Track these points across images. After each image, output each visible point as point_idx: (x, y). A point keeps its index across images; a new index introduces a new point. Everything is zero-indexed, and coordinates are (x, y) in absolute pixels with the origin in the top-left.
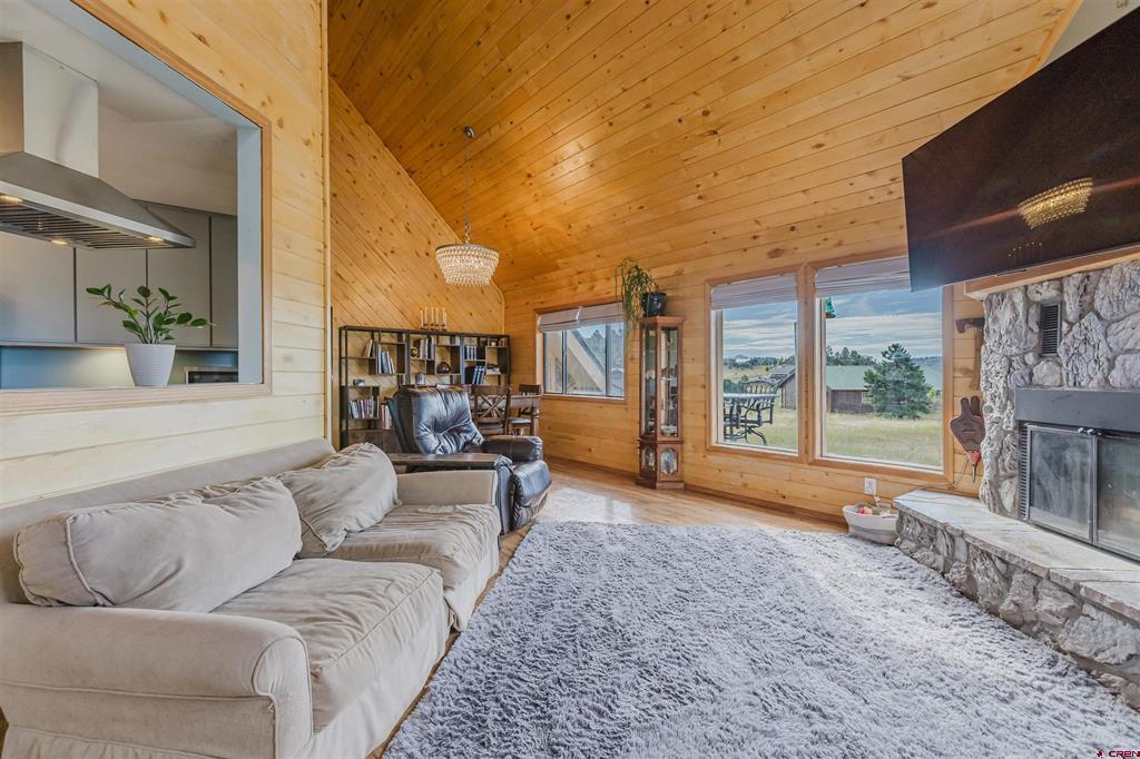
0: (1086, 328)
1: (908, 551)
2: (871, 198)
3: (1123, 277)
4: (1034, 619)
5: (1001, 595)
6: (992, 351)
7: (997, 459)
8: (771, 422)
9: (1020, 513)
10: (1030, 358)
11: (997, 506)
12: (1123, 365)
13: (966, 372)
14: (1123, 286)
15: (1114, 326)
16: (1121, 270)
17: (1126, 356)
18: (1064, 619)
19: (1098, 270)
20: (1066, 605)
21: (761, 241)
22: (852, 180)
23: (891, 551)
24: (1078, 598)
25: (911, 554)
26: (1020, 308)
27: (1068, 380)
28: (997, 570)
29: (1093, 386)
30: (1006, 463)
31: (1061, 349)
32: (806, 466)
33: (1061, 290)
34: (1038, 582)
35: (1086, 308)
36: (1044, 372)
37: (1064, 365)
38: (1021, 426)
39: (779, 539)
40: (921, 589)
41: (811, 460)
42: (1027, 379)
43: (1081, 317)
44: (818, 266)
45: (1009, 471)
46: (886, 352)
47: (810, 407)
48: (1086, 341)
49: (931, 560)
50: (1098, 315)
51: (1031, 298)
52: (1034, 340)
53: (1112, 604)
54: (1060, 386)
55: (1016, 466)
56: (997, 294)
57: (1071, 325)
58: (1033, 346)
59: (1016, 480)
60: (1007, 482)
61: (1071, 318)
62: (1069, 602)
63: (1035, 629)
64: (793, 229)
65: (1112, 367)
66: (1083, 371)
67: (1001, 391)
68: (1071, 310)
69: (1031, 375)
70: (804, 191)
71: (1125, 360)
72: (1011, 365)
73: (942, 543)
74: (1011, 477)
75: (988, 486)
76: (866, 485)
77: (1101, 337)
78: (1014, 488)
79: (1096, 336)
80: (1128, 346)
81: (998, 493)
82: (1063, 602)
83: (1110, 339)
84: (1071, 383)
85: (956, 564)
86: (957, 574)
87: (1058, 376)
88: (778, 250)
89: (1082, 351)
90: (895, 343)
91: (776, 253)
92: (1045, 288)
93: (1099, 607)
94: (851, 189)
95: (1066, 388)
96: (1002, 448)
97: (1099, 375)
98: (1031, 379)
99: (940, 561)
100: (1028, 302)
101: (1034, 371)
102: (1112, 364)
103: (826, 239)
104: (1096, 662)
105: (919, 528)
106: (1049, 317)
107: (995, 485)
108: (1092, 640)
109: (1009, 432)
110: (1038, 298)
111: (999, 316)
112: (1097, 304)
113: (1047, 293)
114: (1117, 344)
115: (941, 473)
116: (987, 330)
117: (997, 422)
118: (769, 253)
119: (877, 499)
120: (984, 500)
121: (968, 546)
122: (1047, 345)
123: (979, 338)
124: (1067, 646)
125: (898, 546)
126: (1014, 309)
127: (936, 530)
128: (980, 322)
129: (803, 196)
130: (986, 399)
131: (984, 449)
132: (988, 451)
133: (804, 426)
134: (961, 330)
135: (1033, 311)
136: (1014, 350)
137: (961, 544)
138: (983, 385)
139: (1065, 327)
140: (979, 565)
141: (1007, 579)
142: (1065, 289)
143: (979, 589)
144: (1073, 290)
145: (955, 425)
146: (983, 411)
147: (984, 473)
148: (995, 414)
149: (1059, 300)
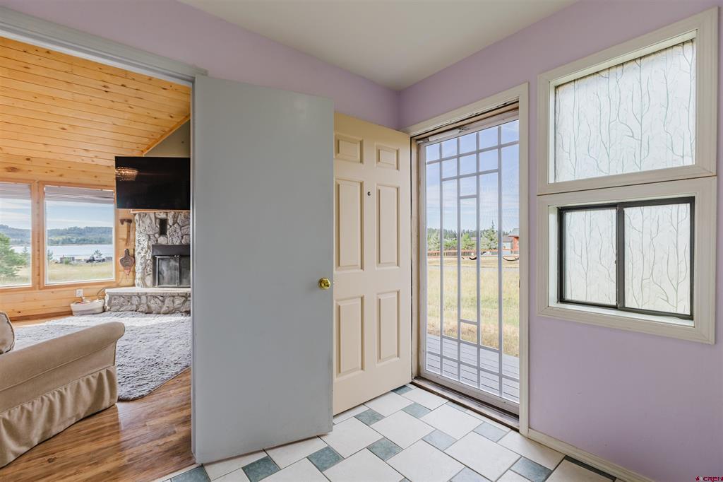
0: (176, 228)
1: (116, 310)
2: (83, 160)
4: (173, 309)
5: (161, 307)
6: (141, 232)
7: (144, 269)
9: (154, 285)
10: (157, 235)
11: (145, 286)
12: (185, 238)
13: (124, 239)
14: (184, 218)
15: (183, 228)
17: (186, 236)
18: (182, 304)
19: (178, 212)
20: (183, 300)
22: (76, 150)
23: (106, 313)
24: (186, 297)
25: (118, 311)
26: (153, 219)
28: (160, 300)
29: (177, 244)
30: (148, 270)
31: (168, 233)
32: (38, 291)
33: (167, 215)
35: (175, 222)
36: (162, 240)
37: (169, 238)
38: (154, 258)
41: (42, 287)
43: (173, 225)
44: (44, 183)
45: (149, 273)
48: (175, 231)
49: (130, 308)
50: (179, 224)
52: (158, 230)
54: (167, 244)
55: (152, 270)
56: (143, 213)
57: (171, 226)
58: (157, 232)
59: (151, 275)
60: (148, 276)
61: (171, 224)
63: (174, 311)
64: (28, 159)
66: (174, 240)
67: (146, 246)
68: (170, 222)
69: (157, 241)
70: (45, 144)
72: (150, 237)
73: (135, 301)
75: (140, 280)
76: (77, 292)
77: (180, 231)
78: (151, 278)
79: (178, 230)
81: (144, 281)
83: (182, 231)
84: (171, 243)
85: (142, 305)
86: (143, 308)
87: (167, 241)
88: (14, 168)
89: (174, 234)
91: (13, 169)
92: (162, 214)
94: (73, 153)
95: (169, 244)
96: (146, 265)
97: (179, 241)
99: (134, 307)
100: (156, 218)
101: (158, 239)
102: (182, 237)
103: (52, 171)
105: (122, 299)
106: (163, 223)
107: (143, 279)
109: (149, 260)
110: (159, 217)
111: (144, 220)
112: (178, 221)
113: (163, 216)
115: (114, 280)
116: (139, 225)
117: (144, 256)
118: (6, 168)
119: (83, 298)
120: (138, 285)
121: (147, 297)
122: (163, 232)
123: (129, 227)
124: (184, 310)
125: (109, 310)
126: (151, 219)
127: (131, 297)
128: (130, 221)
129: (43, 146)
130: (138, 250)
131: (138, 267)
132: (141, 267)
133: (37, 269)
134: (122, 224)
135: (158, 220)
136: (151, 233)
137: (144, 298)
138: (137, 244)
139: (168, 227)
140: (152, 301)
141: (163, 302)
142: (169, 215)
143: (153, 309)
144: (171, 216)
145: (121, 260)
146: (136, 253)
147: (138, 276)
148: (143, 254)
149: (166, 219)
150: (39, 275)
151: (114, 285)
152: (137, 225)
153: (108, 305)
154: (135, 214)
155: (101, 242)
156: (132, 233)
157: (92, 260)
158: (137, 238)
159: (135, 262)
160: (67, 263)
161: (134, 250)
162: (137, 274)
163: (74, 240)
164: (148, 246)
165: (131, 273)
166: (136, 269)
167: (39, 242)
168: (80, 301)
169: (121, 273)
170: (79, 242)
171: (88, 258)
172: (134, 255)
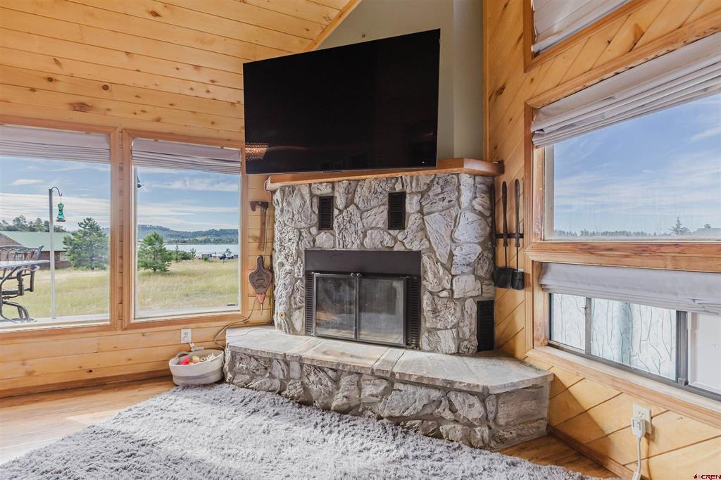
0: (351, 214)
1: (242, 384)
2: (192, 89)
3: (371, 186)
4: (358, 403)
5: (331, 394)
6: (285, 225)
7: (290, 297)
8: (31, 290)
9: (308, 330)
10: (314, 230)
11: (291, 329)
12: (371, 235)
13: (255, 238)
14: (370, 192)
15: (365, 213)
16: (370, 182)
17: (373, 231)
18: (380, 397)
19: (357, 180)
20: (382, 388)
21: (60, 87)
22: (179, 66)
23: (225, 389)
24: (390, 380)
25: (246, 386)
26: (307, 198)
27: (339, 244)
28: (329, 377)
29: (355, 248)
30: (297, 299)
31: (335, 225)
32: (120, 332)
33: (333, 188)
34: (360, 377)
35: (350, 202)
36: (324, 240)
37: (337, 235)
38: (308, 276)
39: (123, 428)
40: (277, 414)
41: (126, 325)
42: (312, 243)
43: (346, 207)
44: (134, 134)
45: (300, 304)
46: (82, 224)
47: (125, 272)
48: (350, 221)
49: (268, 384)
50: (357, 207)
51: (314, 193)
52: (315, 218)
53: (417, 379)
54: (333, 248)
55: (304, 301)
56: (289, 187)
57: (341, 212)
58: (314, 223)
59: (303, 310)
60: (297, 311)
61: (341, 207)
62: (384, 384)
63: (360, 410)
64: (106, 88)
65: (365, 236)
66: (348, 239)
67: (294, 252)
68: (340, 202)
69: (314, 241)
70: (128, 53)
71: (372, 233)
72: (300, 234)
73: (278, 370)
74: (299, 308)
75: (284, 317)
76: (183, 336)
77: (359, 219)
78: (302, 315)
79: (356, 219)
80: (373, 225)
81: (290, 320)
82: (379, 386)
83: (364, 220)
84: (341, 246)
85: (292, 381)
86: (294, 390)
87: (332, 242)
88: (83, 104)
89: (348, 227)
90: (89, 217)
91: (81, 107)
92: (324, 187)
93: (405, 383)
94: (174, 73)
95: (337, 249)
96: (294, 289)
97: (358, 241)
98: (314, 243)
99: (277, 384)
100: (312, 195)
101: (317, 238)
103: (144, 111)
104: (405, 417)
105: (254, 363)
106: (326, 205)
107: (288, 315)
108: (401, 404)
109: (299, 279)
110: (318, 193)
111: (291, 201)
112: (357, 200)
113: (325, 190)
114: (367, 223)
115: (240, 313)
116: (282, 211)
117: (290, 272)
118: (71, 104)
119: (192, 345)
120: (280, 327)
121: (302, 366)
122: (325, 222)
123: (263, 216)
124: (386, 413)
125: (231, 382)
126: (303, 198)
127: (271, 360)
128: (265, 205)
129: (125, 58)
130: (279, 258)
131: (280, 292)
132: (284, 293)
133: (117, 290)
134: (254, 209)
135: (315, 200)
136: (303, 224)
137: (295, 366)
138: (277, 247)
139: (336, 212)
140: (312, 378)
141: (336, 381)
142: (337, 189)
143: (314, 395)
144: (342, 190)
145: (252, 277)
146: (276, 266)
147: (280, 309)
148: (287, 267)
149: (331, 195)
150: (121, 303)
151: (240, 321)
152: (277, 212)
153: (231, 370)
154: (273, 192)
155: (231, 242)
156: (268, 227)
157: (223, 258)
158: (277, 234)
159: (273, 280)
160: (206, 259)
161: (271, 257)
162: (277, 304)
163: (212, 240)
164: (298, 251)
165: (267, 300)
166: (277, 293)
167: (121, 241)
168: (184, 355)
169: (251, 300)
170: (217, 242)
171: (221, 255)
172: (272, 268)
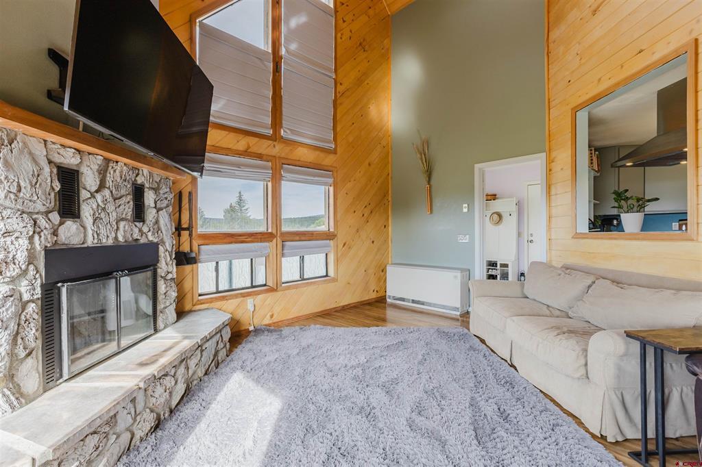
0: (106, 200)
3: (122, 171)
10: (55, 217)
12: (122, 228)
14: (122, 177)
15: (117, 201)
16: (123, 167)
17: (124, 222)
26: (43, 163)
27: (91, 238)
29: (110, 242)
30: (29, 338)
31: (84, 212)
35: (103, 184)
42: (53, 238)
50: (111, 193)
51: (52, 158)
52: (52, 201)
54: (83, 243)
58: (55, 205)
61: (91, 188)
65: (117, 229)
66: (103, 231)
68: (89, 180)
69: (55, 233)
71: (123, 226)
72: (35, 223)
77: (114, 208)
80: (124, 216)
83: (117, 210)
84: (95, 241)
87: (81, 234)
89: (102, 216)
95: (90, 244)
96: (20, 324)
97: (113, 234)
98: (57, 238)
100: (50, 161)
101: (60, 230)
110: (59, 159)
112: (109, 184)
113: (69, 159)
122: (68, 204)
126: (35, 161)
135: (56, 170)
136: (38, 206)
139: (84, 194)
142: (86, 162)
144: (95, 167)
149: (75, 168)
